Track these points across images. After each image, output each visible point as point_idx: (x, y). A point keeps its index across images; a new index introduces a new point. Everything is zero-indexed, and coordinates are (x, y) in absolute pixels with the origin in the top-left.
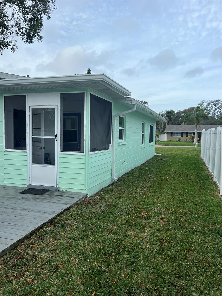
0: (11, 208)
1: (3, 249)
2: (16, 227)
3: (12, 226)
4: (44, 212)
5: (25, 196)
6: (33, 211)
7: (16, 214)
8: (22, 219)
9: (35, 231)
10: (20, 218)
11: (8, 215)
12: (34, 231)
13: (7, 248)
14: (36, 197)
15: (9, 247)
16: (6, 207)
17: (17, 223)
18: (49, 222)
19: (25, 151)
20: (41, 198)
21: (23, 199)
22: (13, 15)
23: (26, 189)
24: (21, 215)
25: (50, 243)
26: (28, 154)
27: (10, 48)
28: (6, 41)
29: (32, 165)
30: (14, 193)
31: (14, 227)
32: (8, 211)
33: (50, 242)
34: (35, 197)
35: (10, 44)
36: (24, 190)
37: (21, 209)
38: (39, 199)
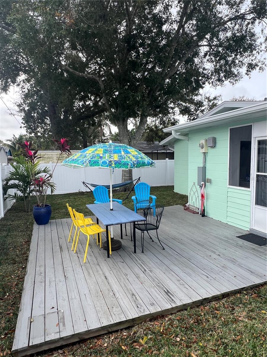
0: (218, 253)
1: (184, 303)
2: (211, 280)
3: (208, 277)
4: (252, 272)
5: (241, 242)
6: (240, 265)
7: (219, 264)
8: (223, 272)
9: (230, 294)
10: (221, 270)
11: (211, 261)
12: (228, 294)
13: (189, 304)
14: (252, 248)
15: (192, 303)
16: (214, 252)
17: (214, 276)
18: (253, 287)
19: (248, 189)
20: (258, 251)
21: (237, 246)
22: (263, 30)
23: (248, 233)
24: (223, 267)
25: (240, 319)
26: (251, 193)
27: (258, 68)
28: (254, 62)
29: (256, 207)
30: (232, 235)
31: (209, 280)
32: (214, 256)
33: (240, 317)
34: (251, 246)
35: (259, 64)
36: (244, 233)
37: (229, 258)
38: (254, 251)
